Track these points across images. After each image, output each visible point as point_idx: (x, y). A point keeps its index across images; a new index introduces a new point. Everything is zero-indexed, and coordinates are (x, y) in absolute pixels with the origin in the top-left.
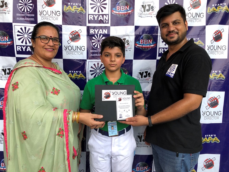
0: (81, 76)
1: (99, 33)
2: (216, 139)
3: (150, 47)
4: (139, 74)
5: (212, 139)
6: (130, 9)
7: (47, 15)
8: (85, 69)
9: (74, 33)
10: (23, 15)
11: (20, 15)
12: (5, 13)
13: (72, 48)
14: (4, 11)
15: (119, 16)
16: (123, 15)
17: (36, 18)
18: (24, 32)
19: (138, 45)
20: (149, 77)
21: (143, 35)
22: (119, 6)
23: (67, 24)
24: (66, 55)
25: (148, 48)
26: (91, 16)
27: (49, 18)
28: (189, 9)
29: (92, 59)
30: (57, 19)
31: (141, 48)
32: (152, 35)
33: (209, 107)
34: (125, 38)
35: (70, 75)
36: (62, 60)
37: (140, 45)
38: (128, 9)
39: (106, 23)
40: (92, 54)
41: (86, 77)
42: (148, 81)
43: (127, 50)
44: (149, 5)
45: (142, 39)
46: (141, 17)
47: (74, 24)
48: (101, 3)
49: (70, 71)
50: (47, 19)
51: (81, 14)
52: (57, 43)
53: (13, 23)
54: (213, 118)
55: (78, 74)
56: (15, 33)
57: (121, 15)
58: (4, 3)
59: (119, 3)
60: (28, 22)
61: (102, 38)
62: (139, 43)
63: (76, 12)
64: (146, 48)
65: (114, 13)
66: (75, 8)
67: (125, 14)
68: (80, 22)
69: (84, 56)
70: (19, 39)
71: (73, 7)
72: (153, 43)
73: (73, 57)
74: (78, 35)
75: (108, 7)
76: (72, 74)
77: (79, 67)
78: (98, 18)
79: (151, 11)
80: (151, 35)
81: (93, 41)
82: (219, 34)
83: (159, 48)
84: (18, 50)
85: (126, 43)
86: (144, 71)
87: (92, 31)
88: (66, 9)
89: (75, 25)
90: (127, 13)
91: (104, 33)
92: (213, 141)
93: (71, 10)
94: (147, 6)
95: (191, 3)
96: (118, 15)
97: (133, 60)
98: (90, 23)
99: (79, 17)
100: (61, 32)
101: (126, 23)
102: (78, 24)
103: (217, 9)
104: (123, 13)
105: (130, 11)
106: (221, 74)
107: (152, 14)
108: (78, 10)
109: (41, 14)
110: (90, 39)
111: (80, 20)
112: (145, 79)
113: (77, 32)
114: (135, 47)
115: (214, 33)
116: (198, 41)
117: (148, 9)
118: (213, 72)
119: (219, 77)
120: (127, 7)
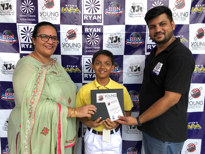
0: (77, 70)
1: (93, 31)
2: (198, 126)
3: (139, 44)
4: (129, 68)
5: (194, 126)
6: (121, 10)
7: (47, 16)
8: (81, 64)
9: (71, 32)
10: (25, 16)
11: (22, 16)
12: (10, 14)
13: (69, 45)
14: (9, 12)
15: (111, 17)
16: (115, 15)
17: (37, 18)
18: (27, 31)
19: (128, 42)
20: (138, 71)
21: (133, 33)
22: (111, 7)
23: (64, 23)
24: (64, 52)
25: (137, 44)
26: (86, 17)
27: (48, 18)
28: (174, 10)
29: (87, 55)
30: (56, 19)
31: (131, 45)
32: (141, 34)
33: (192, 97)
34: (117, 36)
35: (68, 69)
36: (60, 56)
37: (130, 42)
38: (119, 10)
39: (99, 22)
40: (87, 50)
41: (81, 71)
42: (138, 75)
43: (119, 47)
44: (138, 6)
45: (132, 36)
46: (131, 17)
47: (70, 24)
48: (95, 4)
49: (68, 66)
50: (46, 19)
51: (77, 15)
52: (56, 41)
53: (17, 24)
54: (195, 107)
55: (75, 68)
56: (19, 32)
57: (113, 15)
58: (9, 5)
59: (111, 5)
60: (30, 23)
61: (96, 36)
62: (129, 41)
63: (72, 13)
64: (135, 45)
65: (107, 13)
66: (71, 9)
67: (116, 14)
68: (76, 21)
69: (80, 52)
70: (23, 38)
71: (70, 8)
72: (141, 41)
73: (70, 53)
74: (74, 33)
75: (101, 8)
76: (70, 68)
77: (75, 62)
78: (92, 18)
79: (139, 12)
80: (139, 33)
81: (88, 39)
82: (202, 32)
83: (147, 45)
84: (22, 47)
85: (118, 40)
86: (134, 66)
87: (86, 30)
88: (63, 10)
89: (72, 25)
90: (118, 13)
91: (97, 31)
92: (195, 128)
93: (68, 11)
94: (136, 7)
95: (176, 4)
96: (110, 15)
97: (124, 56)
98: (85, 23)
99: (76, 17)
100: (59, 31)
101: (117, 22)
102: (74, 23)
103: (199, 9)
104: (114, 13)
105: (121, 12)
106: (203, 68)
107: (141, 14)
108: (74, 11)
109: (42, 15)
110: (85, 36)
111: (76, 20)
112: (135, 73)
113: (74, 31)
114: (125, 44)
115: (197, 31)
116: (183, 39)
117: (137, 9)
118: (196, 66)
119: (201, 71)
120: (119, 8)
